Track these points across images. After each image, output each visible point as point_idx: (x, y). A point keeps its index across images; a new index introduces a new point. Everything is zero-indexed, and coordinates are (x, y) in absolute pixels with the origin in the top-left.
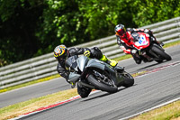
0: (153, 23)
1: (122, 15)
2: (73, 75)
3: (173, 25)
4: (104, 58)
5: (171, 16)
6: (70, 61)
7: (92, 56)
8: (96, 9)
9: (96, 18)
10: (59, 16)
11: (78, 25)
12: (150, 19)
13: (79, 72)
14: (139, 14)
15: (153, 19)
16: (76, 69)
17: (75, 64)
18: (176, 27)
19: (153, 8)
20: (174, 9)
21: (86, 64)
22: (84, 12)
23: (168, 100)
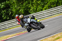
0: (35, 12)
1: (25, 10)
2: (26, 24)
3: (43, 13)
4: (35, 19)
5: (42, 10)
6: (25, 20)
7: (32, 18)
8: (16, 8)
9: (16, 11)
10: (3, 10)
11: (10, 13)
12: (35, 11)
13: (28, 23)
14: (31, 10)
15: (36, 11)
16: (27, 22)
17: (27, 21)
18: (43, 14)
19: (36, 7)
20: (43, 8)
21: (30, 21)
22: (12, 9)
23: (41, 39)
